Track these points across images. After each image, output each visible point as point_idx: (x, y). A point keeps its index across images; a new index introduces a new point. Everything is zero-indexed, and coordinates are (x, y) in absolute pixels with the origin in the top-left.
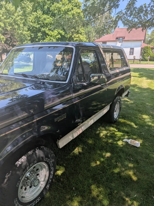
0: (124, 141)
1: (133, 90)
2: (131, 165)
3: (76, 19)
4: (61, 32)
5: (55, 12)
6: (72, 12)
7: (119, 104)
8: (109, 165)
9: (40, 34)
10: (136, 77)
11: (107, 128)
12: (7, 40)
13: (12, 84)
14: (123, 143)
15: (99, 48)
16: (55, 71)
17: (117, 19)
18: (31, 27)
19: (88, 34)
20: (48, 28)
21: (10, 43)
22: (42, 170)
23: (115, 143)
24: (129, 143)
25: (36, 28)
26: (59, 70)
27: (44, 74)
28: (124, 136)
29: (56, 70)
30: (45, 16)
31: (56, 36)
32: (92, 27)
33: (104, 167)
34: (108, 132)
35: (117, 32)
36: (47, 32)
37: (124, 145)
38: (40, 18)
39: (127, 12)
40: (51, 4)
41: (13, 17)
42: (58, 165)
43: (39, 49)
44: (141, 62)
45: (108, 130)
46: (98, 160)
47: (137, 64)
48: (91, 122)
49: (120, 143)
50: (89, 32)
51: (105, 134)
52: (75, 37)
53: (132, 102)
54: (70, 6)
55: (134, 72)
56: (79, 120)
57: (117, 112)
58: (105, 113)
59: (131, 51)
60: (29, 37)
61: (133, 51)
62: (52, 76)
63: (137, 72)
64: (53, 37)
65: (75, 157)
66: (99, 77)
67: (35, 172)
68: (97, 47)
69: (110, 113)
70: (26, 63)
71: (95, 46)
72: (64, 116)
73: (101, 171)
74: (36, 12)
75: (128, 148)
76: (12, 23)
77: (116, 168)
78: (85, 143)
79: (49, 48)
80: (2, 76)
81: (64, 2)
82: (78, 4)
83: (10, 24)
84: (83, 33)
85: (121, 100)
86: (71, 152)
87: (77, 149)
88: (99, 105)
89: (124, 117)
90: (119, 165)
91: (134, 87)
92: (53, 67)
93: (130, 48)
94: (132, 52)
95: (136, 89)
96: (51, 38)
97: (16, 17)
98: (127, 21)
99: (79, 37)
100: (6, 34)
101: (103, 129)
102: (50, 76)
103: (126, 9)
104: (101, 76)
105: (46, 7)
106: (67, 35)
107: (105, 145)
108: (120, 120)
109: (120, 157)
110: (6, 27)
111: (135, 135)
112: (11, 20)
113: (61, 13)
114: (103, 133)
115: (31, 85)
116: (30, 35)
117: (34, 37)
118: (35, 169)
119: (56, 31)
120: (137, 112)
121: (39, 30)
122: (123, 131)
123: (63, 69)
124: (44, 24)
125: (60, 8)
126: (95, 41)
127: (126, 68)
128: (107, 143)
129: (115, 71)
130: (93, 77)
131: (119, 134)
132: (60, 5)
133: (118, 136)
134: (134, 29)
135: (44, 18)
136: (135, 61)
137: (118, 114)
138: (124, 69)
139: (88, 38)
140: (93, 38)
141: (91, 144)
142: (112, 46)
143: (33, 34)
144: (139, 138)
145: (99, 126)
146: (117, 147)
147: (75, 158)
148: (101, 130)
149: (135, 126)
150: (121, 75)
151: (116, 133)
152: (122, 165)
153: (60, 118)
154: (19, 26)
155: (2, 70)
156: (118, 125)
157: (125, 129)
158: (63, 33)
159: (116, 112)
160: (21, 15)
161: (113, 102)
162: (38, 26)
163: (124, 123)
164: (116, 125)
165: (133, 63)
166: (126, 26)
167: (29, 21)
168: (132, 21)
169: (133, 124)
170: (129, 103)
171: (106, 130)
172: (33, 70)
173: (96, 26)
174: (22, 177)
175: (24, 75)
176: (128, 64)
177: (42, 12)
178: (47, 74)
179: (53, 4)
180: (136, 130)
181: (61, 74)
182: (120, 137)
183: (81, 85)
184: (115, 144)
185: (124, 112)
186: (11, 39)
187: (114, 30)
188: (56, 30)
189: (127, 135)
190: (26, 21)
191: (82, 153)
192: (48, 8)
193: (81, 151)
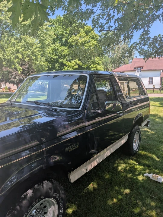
0: (145, 176)
1: (153, 120)
2: (153, 204)
3: (91, 49)
4: (79, 62)
5: (73, 44)
6: (90, 44)
7: (138, 134)
8: (128, 204)
9: (57, 65)
10: (157, 106)
11: (126, 161)
12: (24, 70)
13: (26, 111)
14: (144, 178)
15: (114, 76)
16: (69, 99)
17: (131, 49)
18: (48, 58)
19: (105, 64)
20: (65, 59)
21: (27, 73)
22: (50, 208)
23: (135, 177)
24: (151, 177)
25: (54, 59)
26: (73, 98)
27: (57, 101)
28: (144, 169)
29: (70, 97)
30: (63, 48)
31: (73, 66)
32: (109, 57)
33: (122, 206)
34: (127, 165)
35: (135, 62)
36: (65, 63)
37: (145, 180)
38: (58, 49)
39: (141, 41)
40: (69, 37)
41: (31, 48)
42: (69, 203)
43: (54, 77)
44: (161, 91)
45: (127, 163)
46: (115, 198)
47: (158, 93)
48: (107, 153)
49: (140, 178)
50: (106, 63)
51: (123, 168)
52: (92, 67)
53: (153, 133)
54: (87, 39)
55: (154, 101)
56: (94, 151)
57: (137, 143)
58: (123, 144)
59: (151, 80)
60: (46, 68)
61: (153, 80)
62: (66, 103)
63: (158, 102)
64: (71, 67)
65: (89, 193)
66: (115, 105)
67: (42, 210)
68: (112, 76)
69: (129, 144)
70: (42, 93)
71: (110, 74)
72: (76, 146)
73: (119, 210)
74: (54, 44)
75: (149, 184)
76: (30, 55)
77: (135, 208)
78: (101, 178)
79: (64, 76)
80: (15, 104)
81: (81, 35)
82: (95, 36)
83: (29, 56)
84: (101, 63)
85: (140, 130)
86: (85, 188)
87: (91, 185)
88: (117, 134)
89: (144, 149)
90: (140, 203)
91: (155, 117)
92: (67, 95)
93: (149, 78)
94: (151, 82)
95: (157, 119)
96: (68, 68)
97: (35, 49)
98: (143, 51)
99: (96, 67)
100: (24, 65)
101: (122, 162)
102: (63, 103)
103: (139, 39)
104: (116, 103)
105: (64, 39)
106: (84, 65)
107: (124, 180)
108: (140, 152)
109: (140, 194)
110: (24, 58)
111: (157, 169)
112: (30, 52)
113: (78, 45)
114: (122, 167)
115: (43, 112)
116: (48, 66)
117: (51, 68)
118: (42, 206)
119: (73, 62)
120: (159, 143)
121: (57, 61)
122: (144, 165)
123: (77, 97)
124: (62, 56)
125: (77, 40)
126: (113, 71)
127: (144, 96)
128: (126, 177)
129: (132, 99)
130: (108, 104)
131: (139, 167)
132: (78, 38)
133: (139, 170)
134: (150, 59)
135: (62, 50)
136: (155, 90)
137: (138, 145)
138: (142, 98)
139: (105, 69)
140: (111, 69)
141: (107, 179)
142: (128, 74)
143: (50, 65)
144: (162, 173)
145: (118, 159)
146: (137, 183)
147: (90, 195)
148: (119, 163)
149: (157, 159)
150: (139, 104)
151: (136, 167)
152: (143, 204)
153: (71, 147)
154: (37, 58)
155: (15, 98)
156: (138, 158)
157: (147, 162)
158: (81, 64)
159: (135, 142)
160: (39, 47)
161: (131, 132)
162: (55, 57)
163: (145, 155)
164: (136, 157)
165: (153, 93)
166: (142, 56)
167: (47, 52)
168: (148, 51)
169: (154, 156)
170: (149, 133)
171: (125, 163)
172: (47, 99)
173: (114, 57)
174: (26, 214)
175: (37, 103)
176: (146, 92)
177: (60, 44)
178: (61, 101)
179: (71, 37)
180: (158, 164)
181: (75, 102)
182: (141, 171)
183: (95, 112)
184: (134, 179)
185: (144, 144)
186: (29, 70)
187: (131, 60)
188: (74, 60)
189: (148, 169)
190: (44, 53)
191: (97, 189)
192: (66, 41)
193: (96, 186)
